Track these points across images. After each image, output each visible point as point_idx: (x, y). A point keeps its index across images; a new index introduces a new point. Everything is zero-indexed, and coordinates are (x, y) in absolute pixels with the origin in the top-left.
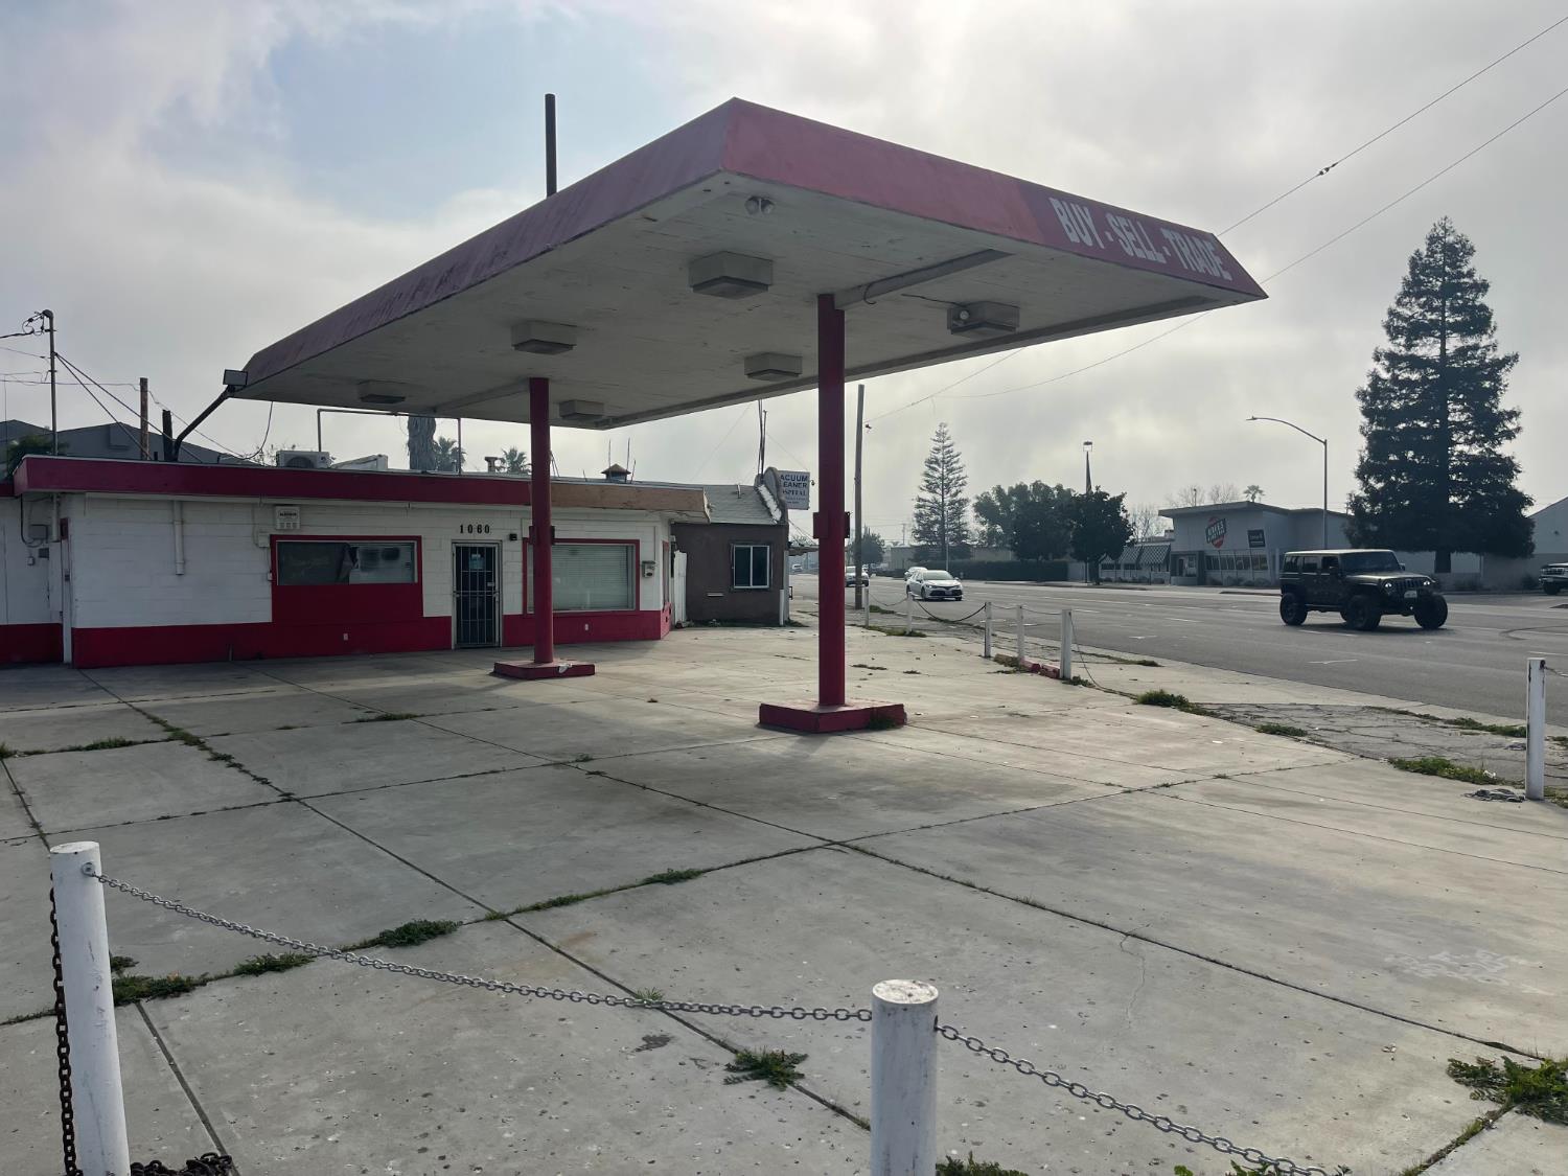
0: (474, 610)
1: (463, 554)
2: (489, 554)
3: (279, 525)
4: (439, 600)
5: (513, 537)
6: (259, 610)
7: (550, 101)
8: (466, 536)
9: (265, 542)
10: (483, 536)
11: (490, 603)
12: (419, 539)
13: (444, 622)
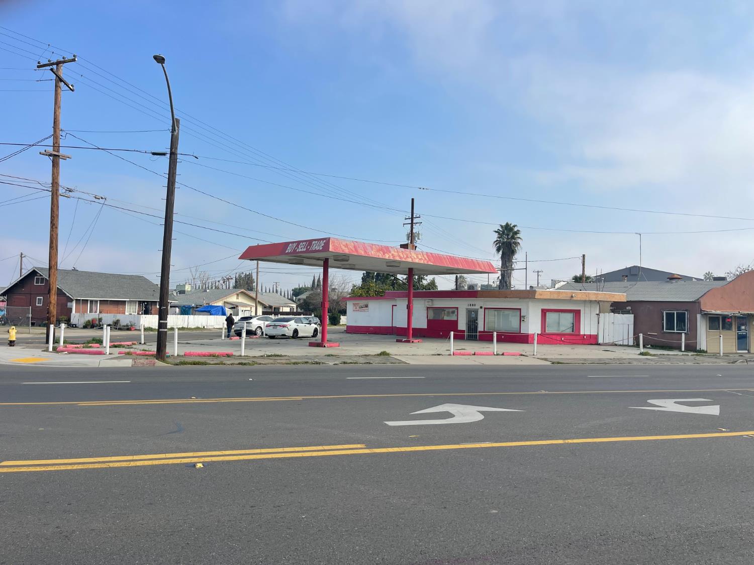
0: (473, 329)
1: (469, 312)
2: (476, 312)
3: (429, 304)
4: (462, 325)
5: (481, 307)
6: (425, 326)
7: (413, 200)
8: (470, 307)
9: (425, 309)
10: (474, 307)
11: (476, 327)
12: (457, 308)
13: (463, 331)
